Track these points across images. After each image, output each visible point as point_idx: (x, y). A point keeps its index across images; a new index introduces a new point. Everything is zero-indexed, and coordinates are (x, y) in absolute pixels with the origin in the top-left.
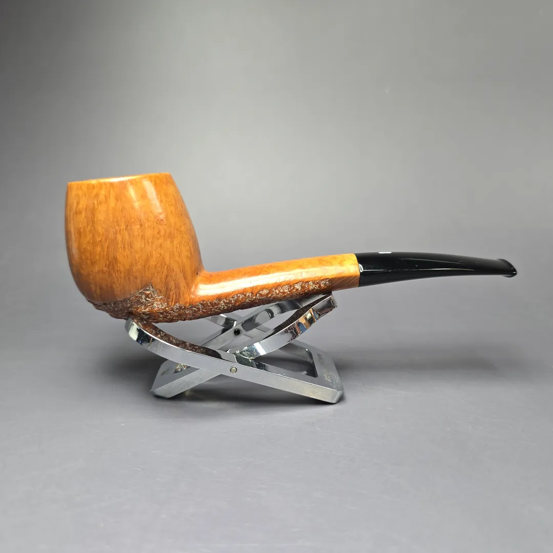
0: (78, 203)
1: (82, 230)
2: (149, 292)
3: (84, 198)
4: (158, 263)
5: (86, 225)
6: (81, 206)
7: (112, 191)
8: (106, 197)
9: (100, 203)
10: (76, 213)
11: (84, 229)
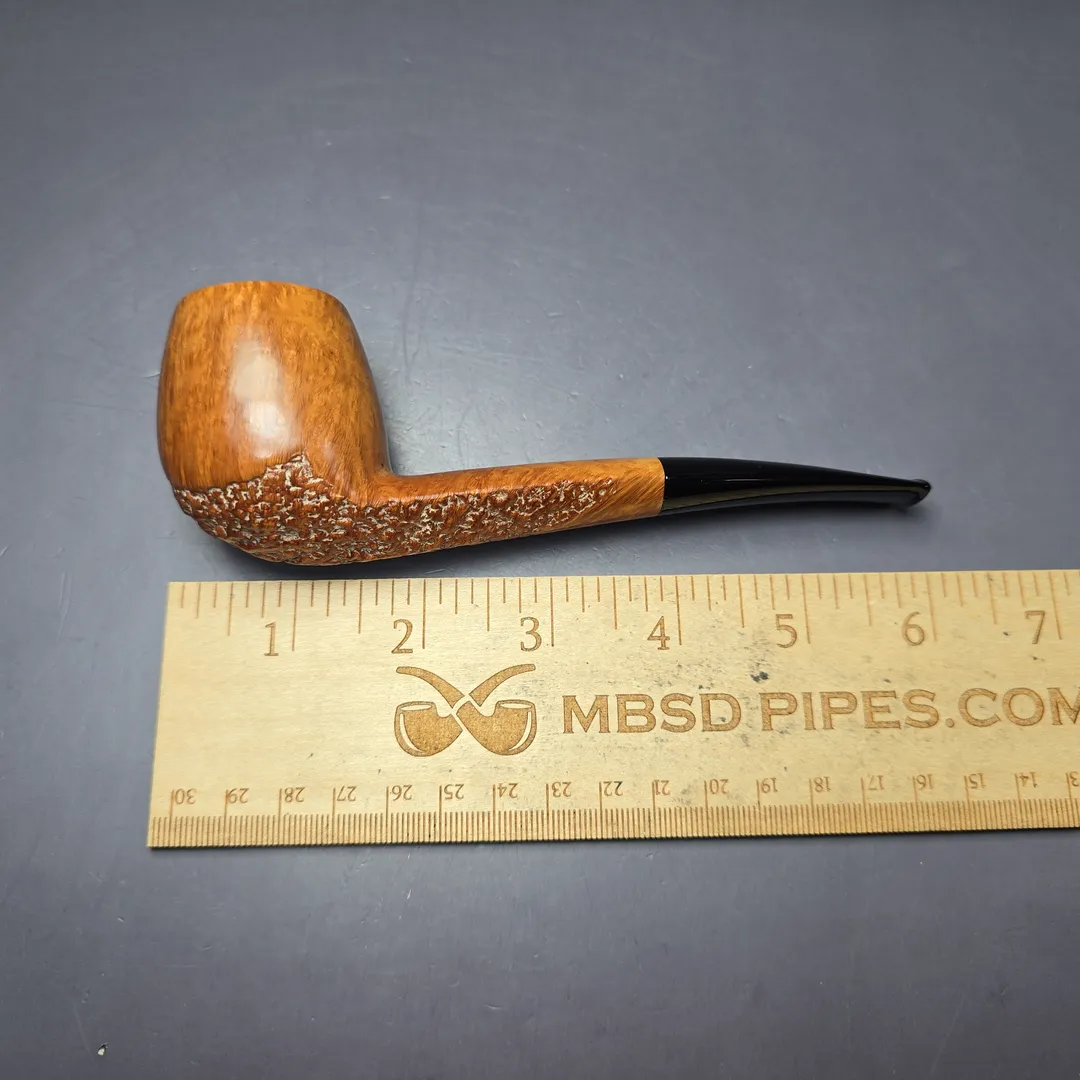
0: (195, 316)
1: (195, 356)
2: (300, 466)
3: (206, 307)
4: (319, 416)
5: (203, 347)
6: (198, 322)
7: (255, 297)
8: (244, 304)
9: (232, 312)
10: (189, 332)
11: (199, 355)
